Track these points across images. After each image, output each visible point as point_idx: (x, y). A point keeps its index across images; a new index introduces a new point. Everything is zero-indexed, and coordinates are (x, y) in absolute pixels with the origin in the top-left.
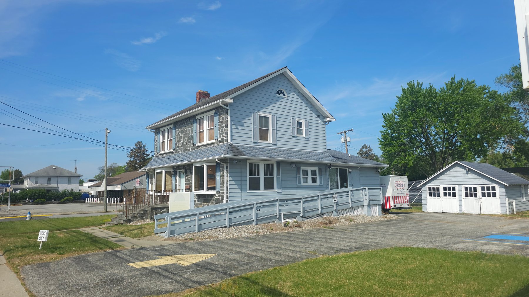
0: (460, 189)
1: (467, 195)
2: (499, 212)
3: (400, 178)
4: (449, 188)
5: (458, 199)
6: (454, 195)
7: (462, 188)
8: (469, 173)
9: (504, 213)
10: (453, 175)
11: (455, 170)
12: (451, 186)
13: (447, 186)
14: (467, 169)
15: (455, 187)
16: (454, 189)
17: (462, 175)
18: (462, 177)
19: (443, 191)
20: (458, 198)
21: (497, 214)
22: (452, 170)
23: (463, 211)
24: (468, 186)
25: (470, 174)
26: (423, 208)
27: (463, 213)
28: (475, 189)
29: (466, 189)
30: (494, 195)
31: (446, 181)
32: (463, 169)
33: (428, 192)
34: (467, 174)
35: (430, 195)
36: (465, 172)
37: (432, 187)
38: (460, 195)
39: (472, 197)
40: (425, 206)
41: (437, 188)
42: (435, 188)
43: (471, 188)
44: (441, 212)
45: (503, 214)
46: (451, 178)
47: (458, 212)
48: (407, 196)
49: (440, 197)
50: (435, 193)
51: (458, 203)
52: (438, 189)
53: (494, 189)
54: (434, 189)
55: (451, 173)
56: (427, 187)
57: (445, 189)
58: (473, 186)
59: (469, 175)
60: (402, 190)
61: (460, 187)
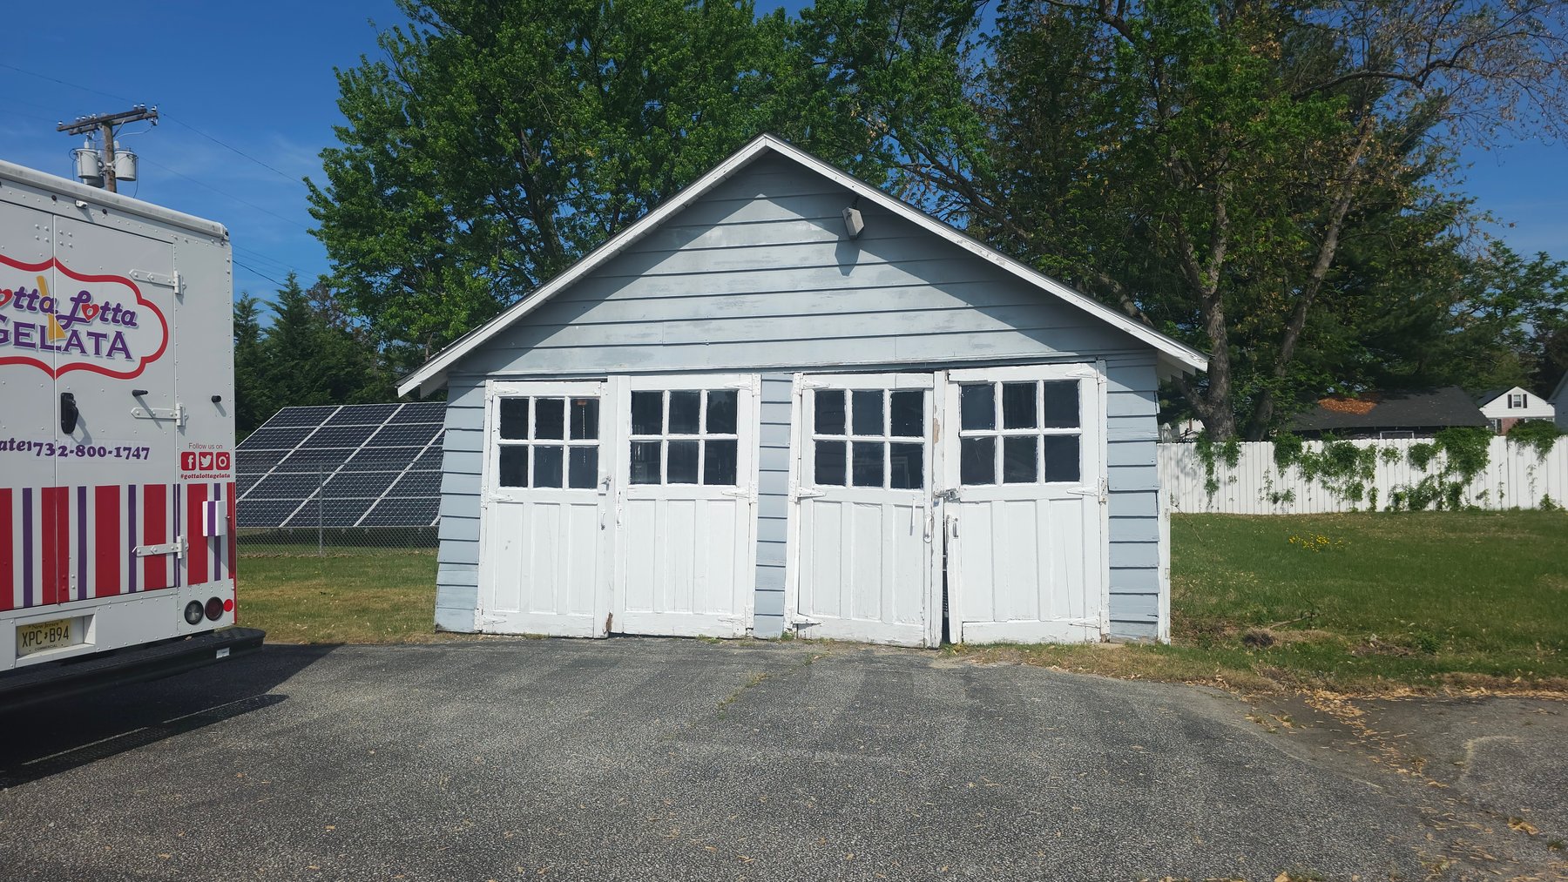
0: (776, 413)
1: (828, 467)
2: (1092, 619)
3: (63, 206)
4: (685, 405)
5: (755, 508)
6: (722, 467)
7: (796, 400)
8: (864, 256)
9: (1135, 633)
10: (723, 283)
11: (741, 235)
12: (703, 385)
13: (667, 385)
14: (857, 220)
15: (732, 396)
16: (724, 409)
17: (803, 279)
18: (803, 303)
19: (629, 429)
20: (754, 497)
21: (1075, 637)
22: (714, 235)
23: (791, 617)
24: (848, 384)
25: (871, 269)
26: (442, 593)
27: (785, 637)
28: (909, 409)
29: (828, 408)
30: (1065, 462)
31: (658, 333)
32: (814, 227)
33: (493, 441)
34: (846, 266)
35: (512, 472)
36: (829, 254)
37: (532, 391)
38: (773, 469)
39: (878, 482)
40: (461, 576)
41: (574, 402)
42: (561, 403)
43: (868, 402)
44: (600, 632)
45: (1130, 645)
46: (705, 307)
47: (741, 632)
48: (197, 493)
49: (601, 488)
50: (558, 451)
51: (754, 544)
52: (587, 415)
53: (1064, 400)
54: (550, 411)
55: (710, 261)
56: (494, 391)
57: (645, 409)
58: (888, 383)
59: (859, 276)
60: (90, 393)
61: (776, 391)
